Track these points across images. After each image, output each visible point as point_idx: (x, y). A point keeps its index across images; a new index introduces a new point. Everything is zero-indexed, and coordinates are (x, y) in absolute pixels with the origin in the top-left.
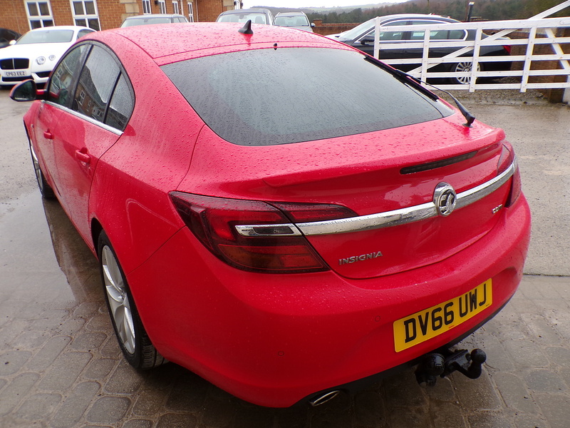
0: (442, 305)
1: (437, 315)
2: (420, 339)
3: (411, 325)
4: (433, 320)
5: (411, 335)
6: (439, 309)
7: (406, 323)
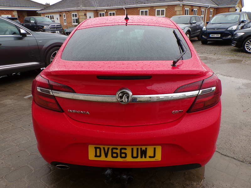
0: (119, 147)
1: (115, 151)
2: (103, 158)
3: (98, 150)
4: (112, 153)
5: (98, 154)
6: (117, 149)
7: (96, 148)
